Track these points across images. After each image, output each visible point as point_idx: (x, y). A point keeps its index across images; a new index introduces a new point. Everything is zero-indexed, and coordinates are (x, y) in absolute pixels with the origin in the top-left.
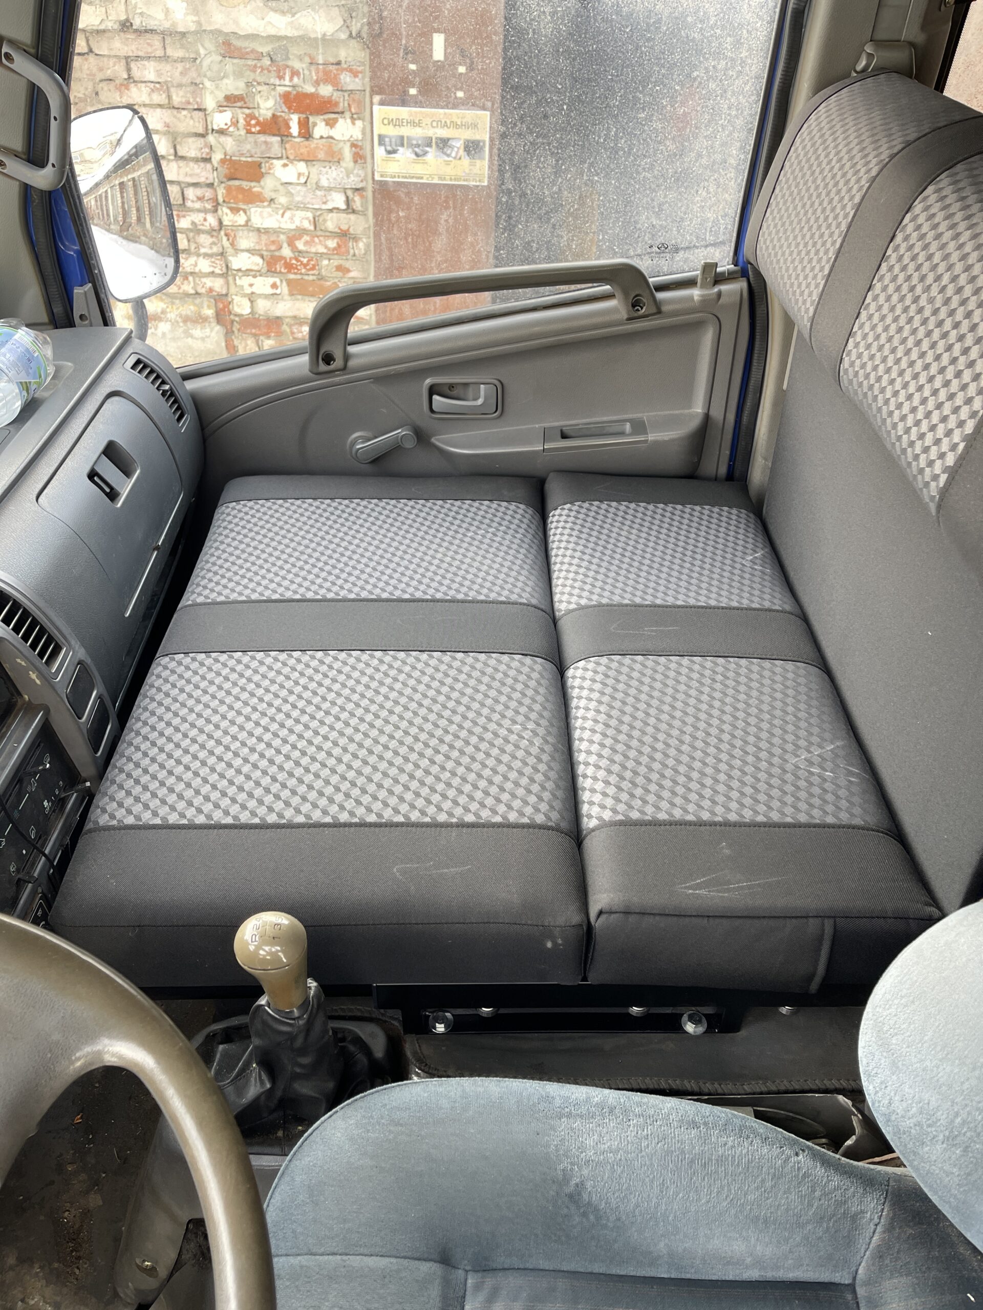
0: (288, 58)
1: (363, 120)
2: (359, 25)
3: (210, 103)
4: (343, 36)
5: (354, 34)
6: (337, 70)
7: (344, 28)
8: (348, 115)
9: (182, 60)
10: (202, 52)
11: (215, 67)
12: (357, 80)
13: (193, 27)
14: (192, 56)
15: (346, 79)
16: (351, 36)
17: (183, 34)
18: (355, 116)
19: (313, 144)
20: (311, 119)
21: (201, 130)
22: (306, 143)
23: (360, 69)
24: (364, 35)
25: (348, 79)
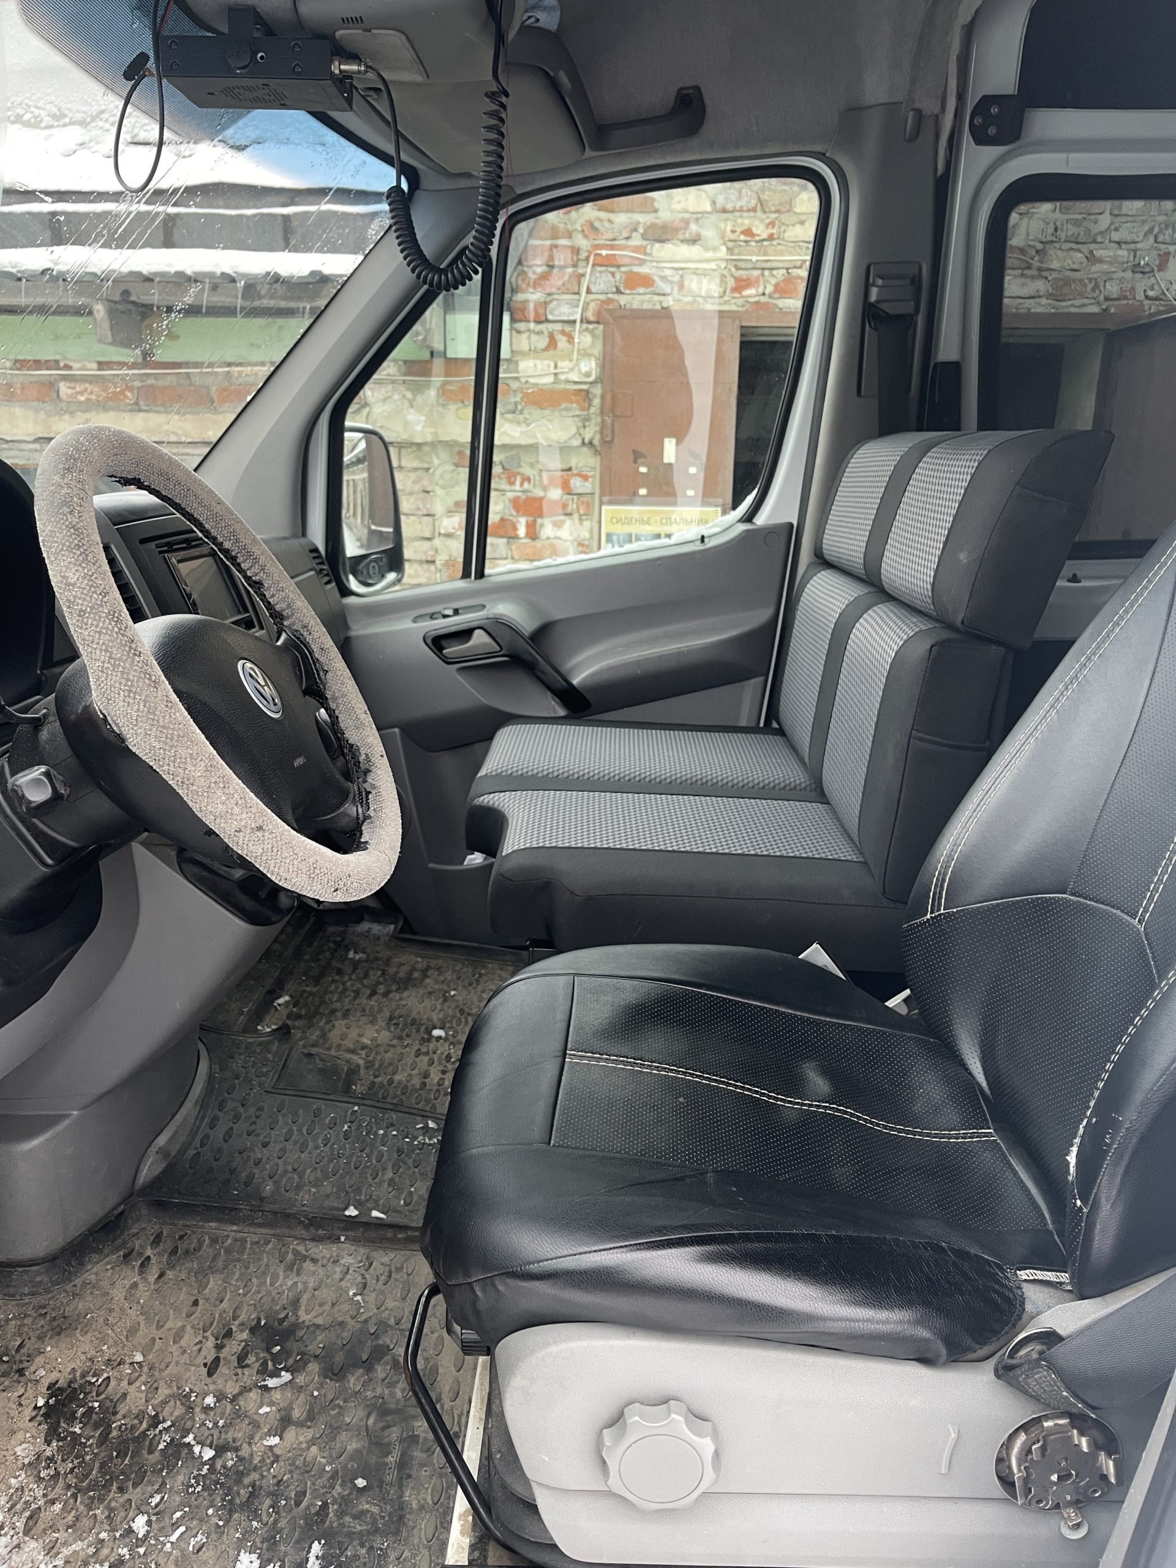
0: (520, 466)
1: (591, 520)
2: (592, 432)
3: (439, 509)
4: (577, 442)
5: (586, 441)
6: (568, 475)
7: (577, 436)
8: (576, 516)
9: (416, 469)
10: (436, 461)
11: (447, 476)
12: (587, 484)
13: (429, 438)
14: (426, 466)
15: (576, 484)
16: (583, 443)
17: (419, 445)
18: (583, 517)
19: (538, 544)
20: (539, 521)
21: (428, 535)
22: (533, 543)
23: (590, 474)
24: (596, 442)
25: (578, 483)
